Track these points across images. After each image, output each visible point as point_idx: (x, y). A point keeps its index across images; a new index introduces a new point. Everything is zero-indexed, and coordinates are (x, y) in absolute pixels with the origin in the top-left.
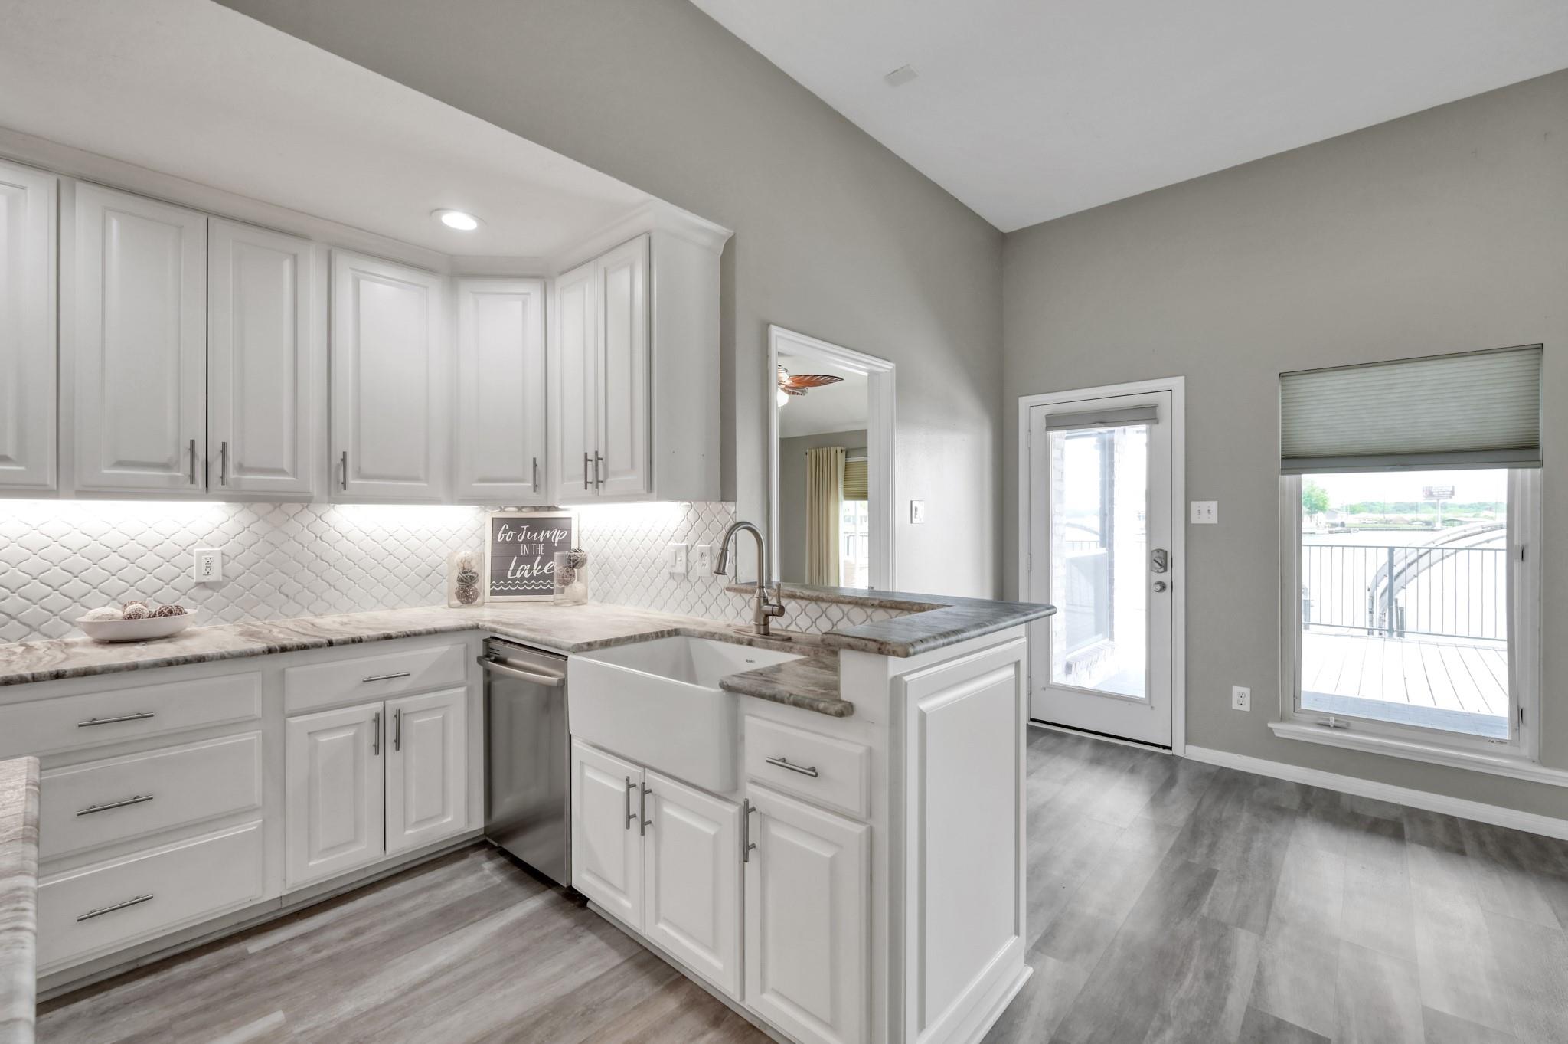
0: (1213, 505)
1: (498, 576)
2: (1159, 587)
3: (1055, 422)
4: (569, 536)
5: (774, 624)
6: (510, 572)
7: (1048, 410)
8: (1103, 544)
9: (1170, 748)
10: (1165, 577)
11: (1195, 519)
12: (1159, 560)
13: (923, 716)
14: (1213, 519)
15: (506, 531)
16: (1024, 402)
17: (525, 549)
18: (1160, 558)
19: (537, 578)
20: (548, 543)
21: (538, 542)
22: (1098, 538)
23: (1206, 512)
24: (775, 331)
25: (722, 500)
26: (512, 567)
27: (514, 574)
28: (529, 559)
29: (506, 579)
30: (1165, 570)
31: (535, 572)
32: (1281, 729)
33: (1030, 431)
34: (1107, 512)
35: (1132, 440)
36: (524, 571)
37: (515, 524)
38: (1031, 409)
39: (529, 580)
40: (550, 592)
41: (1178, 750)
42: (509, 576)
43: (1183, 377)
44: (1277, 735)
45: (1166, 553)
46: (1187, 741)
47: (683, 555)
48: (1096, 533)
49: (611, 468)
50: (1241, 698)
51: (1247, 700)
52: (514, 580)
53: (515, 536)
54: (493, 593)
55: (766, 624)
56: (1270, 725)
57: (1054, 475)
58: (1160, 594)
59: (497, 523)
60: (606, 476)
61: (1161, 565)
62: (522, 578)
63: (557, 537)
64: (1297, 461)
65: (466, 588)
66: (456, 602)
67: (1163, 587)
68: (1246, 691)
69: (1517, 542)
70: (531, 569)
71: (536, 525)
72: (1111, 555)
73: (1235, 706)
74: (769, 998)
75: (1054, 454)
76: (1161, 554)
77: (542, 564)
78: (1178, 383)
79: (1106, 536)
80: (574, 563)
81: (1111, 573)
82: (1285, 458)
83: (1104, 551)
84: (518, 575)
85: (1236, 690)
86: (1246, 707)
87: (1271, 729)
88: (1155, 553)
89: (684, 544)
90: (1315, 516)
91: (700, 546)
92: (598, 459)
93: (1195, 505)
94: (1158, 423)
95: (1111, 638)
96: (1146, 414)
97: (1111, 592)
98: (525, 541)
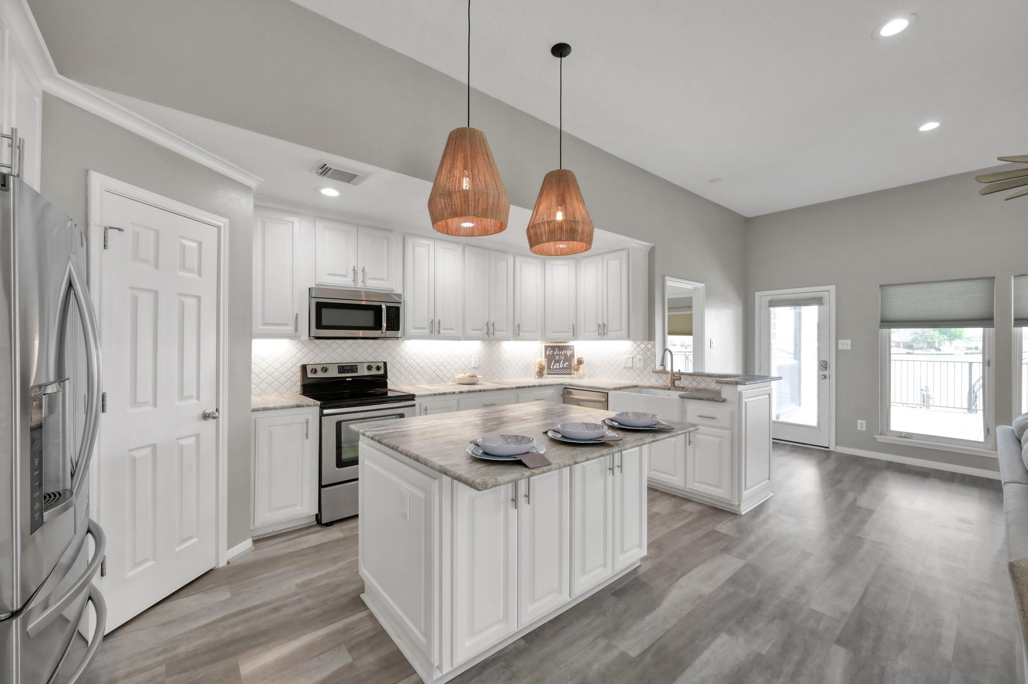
0: (849, 341)
1: (549, 368)
2: (823, 377)
3: (774, 303)
4: (573, 352)
5: (677, 383)
6: (552, 366)
7: (769, 298)
8: (795, 358)
9: (828, 448)
10: (826, 373)
11: (840, 348)
12: (823, 365)
13: (746, 403)
14: (849, 347)
15: (550, 351)
16: (757, 294)
17: (557, 358)
18: (824, 364)
19: (562, 369)
20: (565, 355)
21: (562, 355)
22: (793, 356)
23: (846, 345)
24: (667, 278)
25: (649, 340)
26: (552, 364)
27: (553, 367)
28: (559, 361)
29: (550, 369)
30: (826, 370)
31: (561, 366)
32: (880, 439)
33: (760, 307)
34: (798, 342)
35: (811, 313)
36: (557, 366)
37: (553, 348)
38: (761, 297)
39: (559, 369)
40: (571, 374)
41: (832, 448)
42: (551, 368)
43: (835, 286)
44: (878, 440)
45: (826, 362)
46: (837, 444)
47: (631, 360)
48: (792, 354)
49: (609, 329)
50: (861, 425)
51: (864, 426)
52: (553, 369)
53: (553, 352)
54: (548, 374)
55: (674, 383)
56: (875, 436)
57: (772, 326)
58: (824, 380)
59: (546, 348)
60: (607, 331)
61: (824, 368)
62: (556, 369)
63: (569, 353)
64: (889, 323)
65: (540, 374)
66: (537, 377)
67: (825, 377)
68: (864, 422)
69: (986, 359)
70: (560, 365)
71: (561, 348)
72: (800, 364)
73: (859, 428)
74: (697, 485)
75: (772, 316)
76: (825, 363)
77: (564, 363)
78: (832, 288)
79: (797, 354)
80: (580, 362)
81: (800, 373)
82: (882, 321)
83: (796, 362)
84: (555, 367)
85: (859, 422)
86: (864, 429)
87: (875, 438)
88: (822, 362)
89: (631, 356)
90: (954, 342)
91: (638, 357)
92: (604, 325)
93: (840, 341)
94: (823, 305)
95: (800, 405)
96: (817, 301)
97: (800, 382)
98: (557, 354)
